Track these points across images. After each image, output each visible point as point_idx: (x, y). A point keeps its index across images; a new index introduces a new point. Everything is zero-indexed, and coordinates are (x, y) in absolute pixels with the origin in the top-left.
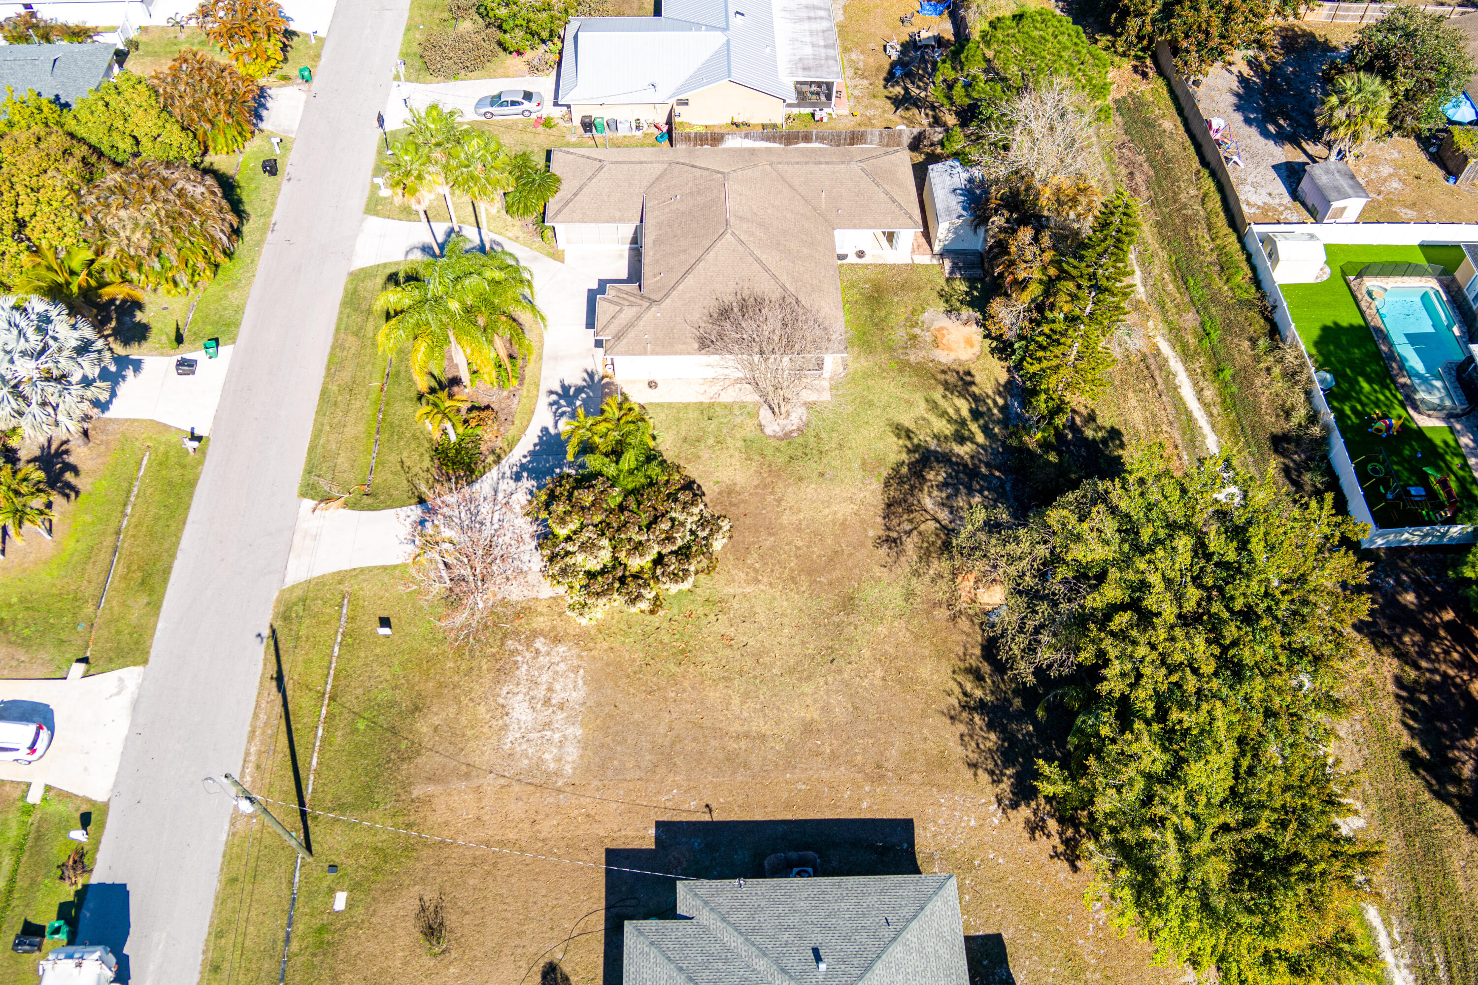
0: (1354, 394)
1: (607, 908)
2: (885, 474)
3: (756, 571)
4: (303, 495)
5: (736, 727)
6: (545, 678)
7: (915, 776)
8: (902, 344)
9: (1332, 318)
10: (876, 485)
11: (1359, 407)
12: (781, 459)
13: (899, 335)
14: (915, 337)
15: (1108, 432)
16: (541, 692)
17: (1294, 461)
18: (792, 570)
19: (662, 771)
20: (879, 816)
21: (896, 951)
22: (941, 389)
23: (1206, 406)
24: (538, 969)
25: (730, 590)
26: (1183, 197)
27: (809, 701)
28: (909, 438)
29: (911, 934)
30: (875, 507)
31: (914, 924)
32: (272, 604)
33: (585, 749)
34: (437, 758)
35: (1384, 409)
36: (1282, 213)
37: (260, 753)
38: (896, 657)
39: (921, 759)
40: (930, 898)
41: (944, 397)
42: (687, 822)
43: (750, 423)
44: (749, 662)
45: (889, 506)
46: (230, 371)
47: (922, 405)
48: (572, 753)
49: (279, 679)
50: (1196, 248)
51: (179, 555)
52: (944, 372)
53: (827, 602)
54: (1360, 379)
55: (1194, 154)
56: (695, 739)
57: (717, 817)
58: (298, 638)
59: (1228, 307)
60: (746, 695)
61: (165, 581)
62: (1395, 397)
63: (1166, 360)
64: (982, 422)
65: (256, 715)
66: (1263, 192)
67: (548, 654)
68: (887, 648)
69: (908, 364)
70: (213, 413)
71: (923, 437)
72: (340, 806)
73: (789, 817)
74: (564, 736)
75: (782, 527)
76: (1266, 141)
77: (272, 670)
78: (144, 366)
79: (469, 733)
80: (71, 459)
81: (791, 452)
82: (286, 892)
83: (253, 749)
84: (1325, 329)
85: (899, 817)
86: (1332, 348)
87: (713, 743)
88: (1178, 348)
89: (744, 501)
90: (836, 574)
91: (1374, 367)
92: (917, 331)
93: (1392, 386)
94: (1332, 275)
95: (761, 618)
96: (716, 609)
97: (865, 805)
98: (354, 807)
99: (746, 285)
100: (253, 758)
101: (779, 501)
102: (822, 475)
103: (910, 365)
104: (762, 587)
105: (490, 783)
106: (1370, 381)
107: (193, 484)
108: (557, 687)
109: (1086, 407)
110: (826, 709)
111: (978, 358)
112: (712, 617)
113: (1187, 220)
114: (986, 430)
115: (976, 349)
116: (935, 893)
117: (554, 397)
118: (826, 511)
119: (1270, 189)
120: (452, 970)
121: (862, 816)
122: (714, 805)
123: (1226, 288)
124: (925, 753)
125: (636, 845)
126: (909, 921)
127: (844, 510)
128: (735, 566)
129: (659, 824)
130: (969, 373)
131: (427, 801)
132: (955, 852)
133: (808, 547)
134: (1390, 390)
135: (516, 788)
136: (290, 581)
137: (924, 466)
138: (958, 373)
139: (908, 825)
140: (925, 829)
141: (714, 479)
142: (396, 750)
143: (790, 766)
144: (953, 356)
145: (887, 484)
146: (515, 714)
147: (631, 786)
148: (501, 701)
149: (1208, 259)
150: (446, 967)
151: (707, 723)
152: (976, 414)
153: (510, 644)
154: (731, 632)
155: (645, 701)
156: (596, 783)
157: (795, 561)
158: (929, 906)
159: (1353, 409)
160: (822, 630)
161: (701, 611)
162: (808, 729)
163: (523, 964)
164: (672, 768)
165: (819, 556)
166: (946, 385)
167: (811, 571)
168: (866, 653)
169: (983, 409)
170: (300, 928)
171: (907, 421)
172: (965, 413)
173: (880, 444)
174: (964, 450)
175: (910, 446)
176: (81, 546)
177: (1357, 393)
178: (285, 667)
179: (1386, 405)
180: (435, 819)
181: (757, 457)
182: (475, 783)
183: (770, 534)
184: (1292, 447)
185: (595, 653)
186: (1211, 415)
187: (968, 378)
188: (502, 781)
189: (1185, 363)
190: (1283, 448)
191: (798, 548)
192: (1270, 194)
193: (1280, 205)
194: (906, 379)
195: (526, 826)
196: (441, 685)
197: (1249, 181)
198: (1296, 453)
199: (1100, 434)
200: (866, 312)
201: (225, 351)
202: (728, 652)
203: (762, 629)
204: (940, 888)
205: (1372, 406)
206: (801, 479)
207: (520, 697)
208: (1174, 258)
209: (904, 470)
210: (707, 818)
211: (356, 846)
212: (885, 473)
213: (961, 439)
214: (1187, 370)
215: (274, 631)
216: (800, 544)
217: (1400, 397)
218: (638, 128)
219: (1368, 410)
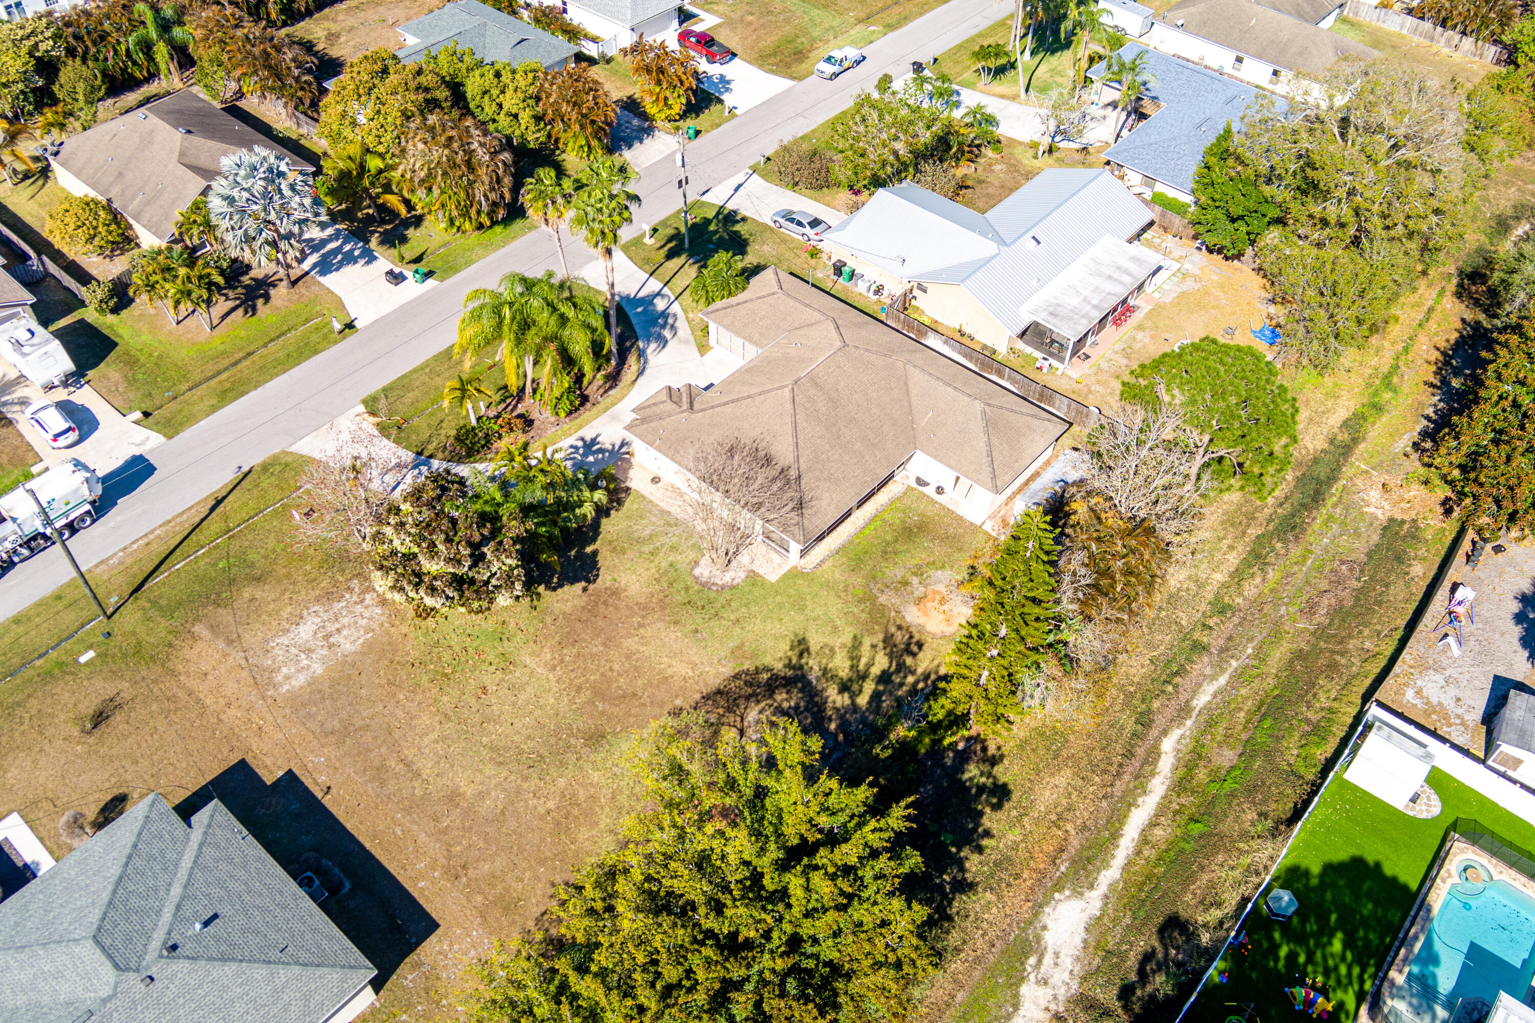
0: (1312, 942)
1: (195, 794)
2: (745, 667)
3: (562, 661)
4: (365, 402)
5: (409, 753)
6: (345, 621)
7: (479, 898)
8: (888, 581)
9: (1379, 857)
10: (727, 670)
11: (1302, 959)
12: (680, 598)
13: (895, 572)
14: (906, 583)
15: (994, 784)
16: (331, 627)
17: (1167, 954)
18: (587, 681)
19: (332, 739)
20: (422, 901)
21: (260, 972)
22: (878, 638)
23: (1144, 840)
24: (116, 792)
25: (528, 660)
26: (1352, 644)
27: (477, 780)
28: (801, 656)
29: (283, 974)
30: (706, 685)
31: (297, 970)
32: (267, 455)
33: (309, 684)
34: (230, 618)
35: (1332, 982)
36: (1450, 725)
37: (158, 537)
38: (578, 805)
39: (499, 889)
40: (334, 966)
41: (874, 646)
42: (306, 788)
43: (691, 555)
44: (477, 719)
45: (719, 692)
46: (419, 297)
47: (846, 638)
48: (301, 680)
49: (219, 502)
50: (1310, 697)
51: (260, 390)
52: (900, 628)
53: (583, 723)
54: (1339, 935)
55: (1411, 612)
56: (375, 738)
57: (327, 801)
58: (257, 486)
59: (1276, 770)
60: (443, 739)
61: (236, 399)
62: (1362, 982)
63: (1153, 774)
64: (881, 688)
65: (183, 513)
66: (1452, 692)
67: (367, 607)
68: (581, 792)
69: (873, 599)
70: (378, 316)
71: (813, 665)
72: (154, 603)
73: (368, 845)
74: (309, 667)
75: (619, 646)
76: (1520, 649)
77: (220, 496)
78: (375, 263)
79: (264, 617)
80: (272, 292)
81: (695, 598)
82: (74, 628)
83: (157, 532)
84: (1358, 862)
85: (434, 915)
86: (1342, 882)
87: (383, 750)
88: (1182, 772)
89: (617, 608)
90: (615, 710)
91: (1372, 936)
92: (915, 580)
93: (1371, 970)
94: (1434, 820)
95: (522, 697)
96: (502, 665)
97: (422, 884)
98: (161, 609)
99: (768, 438)
100: (151, 537)
101: (641, 625)
102: (696, 631)
103: (873, 603)
104: (551, 676)
105: (237, 657)
106: (1346, 945)
107: (316, 352)
108: (345, 632)
109: (999, 748)
110: (481, 796)
111: (944, 637)
112: (493, 668)
113: (1333, 667)
114: (876, 696)
115: (949, 630)
116: (343, 967)
117: (580, 444)
118: (665, 660)
119: (1465, 695)
120: (79, 748)
121: (411, 890)
122: (333, 791)
123: (1295, 752)
124: (507, 890)
125: (260, 772)
126: (297, 963)
127: (680, 669)
128: (552, 648)
129: (290, 773)
130: (920, 645)
131: (195, 638)
132: (438, 978)
133: (619, 675)
134: (1363, 971)
135: (245, 674)
136: (294, 448)
137: (784, 686)
138: (911, 637)
139: (432, 926)
140: (440, 941)
141: (616, 575)
142: (218, 594)
143: (407, 811)
144: (922, 620)
145: (736, 677)
146: (301, 628)
147: (304, 732)
148: (305, 612)
149: (1310, 715)
150: (79, 743)
151: (397, 734)
152: (884, 678)
153: (355, 583)
154: (492, 688)
155: (382, 687)
156: (288, 711)
157: (598, 676)
158: (326, 970)
159: (1292, 957)
160: (553, 740)
161: (491, 658)
162: (453, 797)
163: (113, 780)
164: (340, 743)
165: (619, 687)
166: (888, 640)
167: (599, 693)
168: (562, 782)
169: (897, 679)
170: (53, 654)
171: (815, 641)
172: (876, 671)
173: (770, 644)
174: (835, 698)
175: (794, 661)
176: (222, 348)
177: (1317, 945)
178: (230, 498)
179: (1339, 982)
180: (187, 653)
181: (665, 584)
182: (229, 650)
183: (604, 644)
184: (1180, 940)
185: (393, 630)
186: (1138, 853)
187: (915, 648)
188: (243, 662)
189: (1171, 789)
190: (1170, 937)
191: (611, 670)
192: (1458, 700)
193: (1458, 716)
194: (856, 610)
195: (222, 702)
196: (288, 576)
197: (1447, 673)
198: (1177, 948)
199: (983, 780)
200: (889, 538)
201: (431, 283)
202: (472, 701)
203: (514, 704)
204: (351, 967)
205: (1320, 969)
206: (676, 623)
207: (318, 620)
208: (1276, 692)
209: (765, 676)
210: (319, 795)
211: (134, 633)
212: (748, 665)
213: (844, 687)
214: (1165, 797)
215: (250, 472)
216: (616, 667)
217: (1368, 986)
218: (878, 292)
219: (1310, 969)
